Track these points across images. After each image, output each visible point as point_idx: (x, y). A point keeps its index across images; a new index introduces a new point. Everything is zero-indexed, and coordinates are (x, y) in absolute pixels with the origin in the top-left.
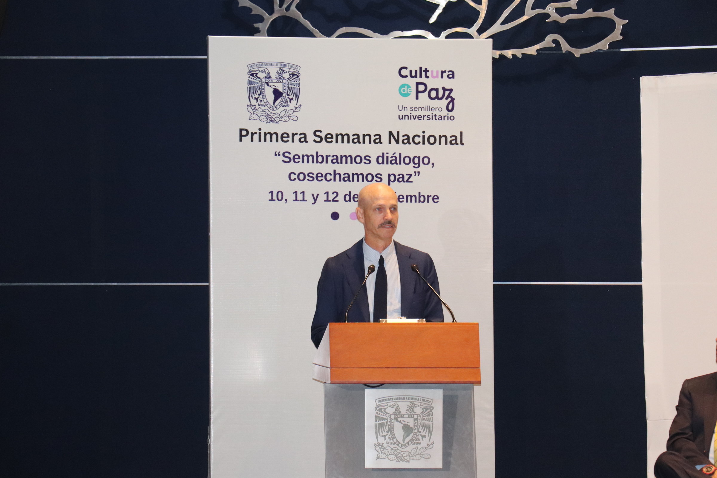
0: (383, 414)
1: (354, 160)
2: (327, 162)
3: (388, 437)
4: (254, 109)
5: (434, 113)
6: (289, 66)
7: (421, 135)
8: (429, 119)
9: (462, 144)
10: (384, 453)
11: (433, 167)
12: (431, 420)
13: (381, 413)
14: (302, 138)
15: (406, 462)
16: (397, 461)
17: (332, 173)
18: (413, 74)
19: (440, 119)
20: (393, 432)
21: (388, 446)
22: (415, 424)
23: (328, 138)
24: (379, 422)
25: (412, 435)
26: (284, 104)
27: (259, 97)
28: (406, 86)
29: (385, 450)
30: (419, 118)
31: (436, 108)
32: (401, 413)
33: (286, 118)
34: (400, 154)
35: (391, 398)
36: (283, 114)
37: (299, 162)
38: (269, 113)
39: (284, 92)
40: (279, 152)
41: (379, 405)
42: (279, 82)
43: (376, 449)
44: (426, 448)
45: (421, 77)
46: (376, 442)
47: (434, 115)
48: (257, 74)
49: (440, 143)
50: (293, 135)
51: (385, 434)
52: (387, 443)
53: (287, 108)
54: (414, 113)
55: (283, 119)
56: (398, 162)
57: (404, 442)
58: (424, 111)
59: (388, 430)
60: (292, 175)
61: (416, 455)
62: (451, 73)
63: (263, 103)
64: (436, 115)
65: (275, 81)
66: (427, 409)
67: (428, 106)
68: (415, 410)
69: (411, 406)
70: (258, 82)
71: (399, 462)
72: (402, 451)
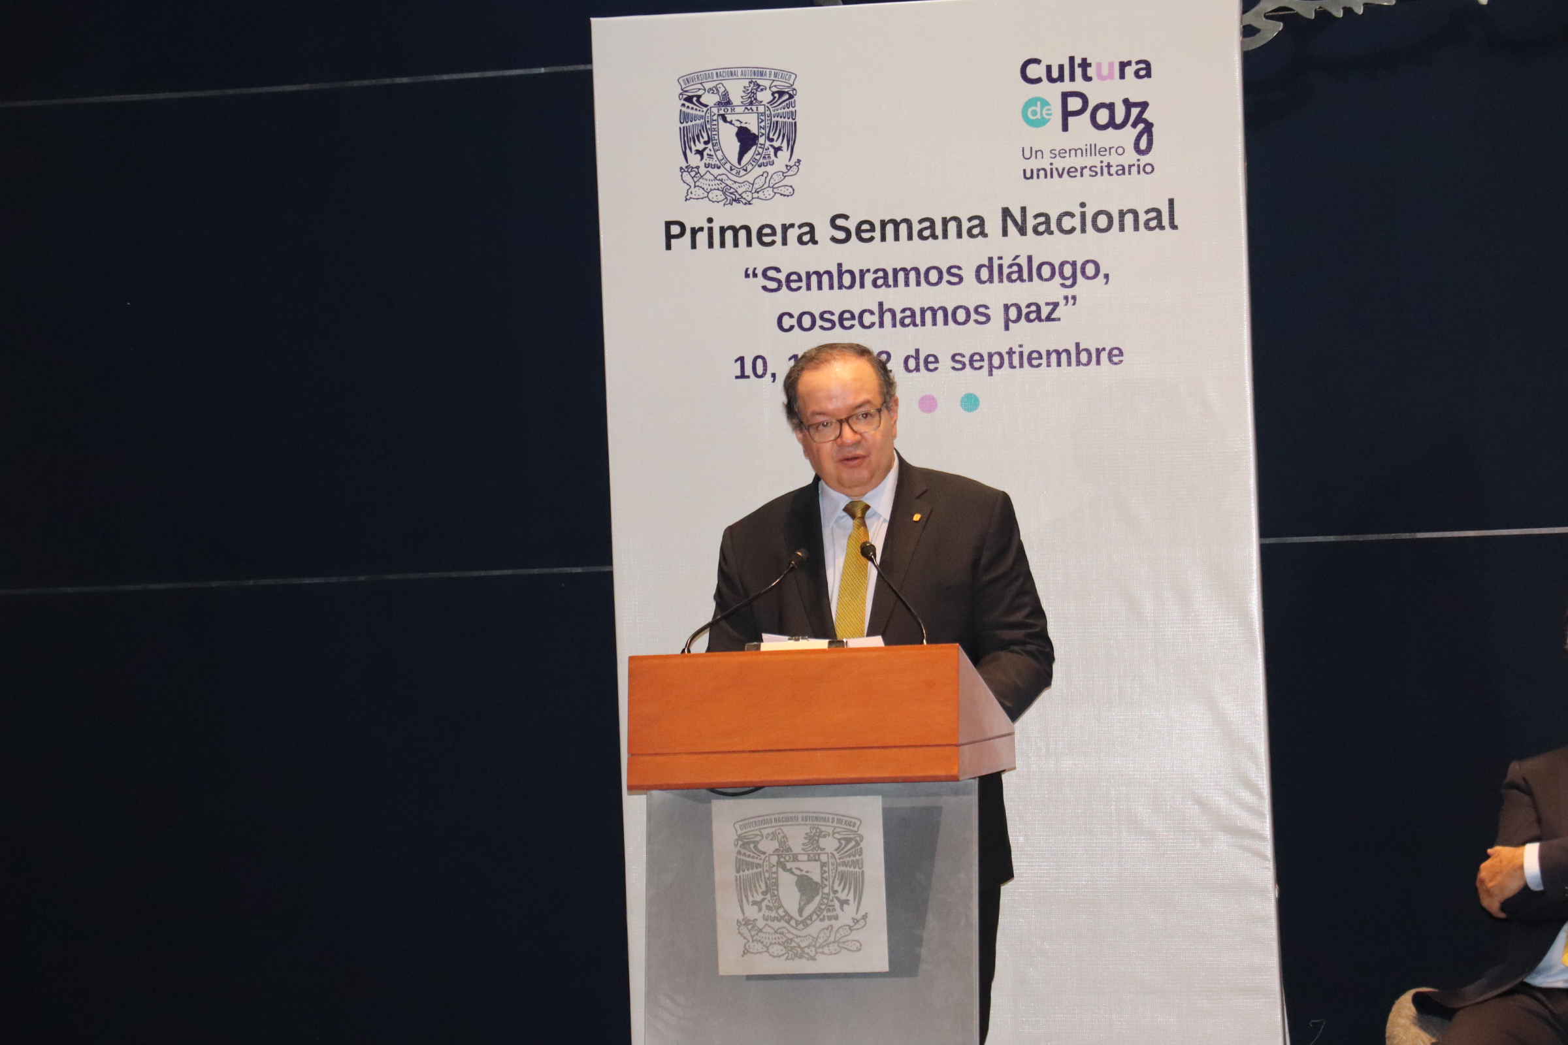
0: (752, 854)
1: (922, 276)
2: (862, 286)
3: (766, 906)
4: (695, 176)
5: (1106, 160)
6: (770, 74)
7: (1077, 211)
8: (1094, 174)
9: (1174, 227)
10: (760, 941)
11: (1107, 283)
12: (859, 864)
13: (748, 853)
14: (805, 233)
15: (808, 959)
16: (787, 959)
17: (876, 310)
18: (1055, 74)
19: (1120, 172)
20: (776, 893)
21: (766, 925)
22: (825, 875)
23: (864, 231)
24: (744, 873)
25: (818, 899)
26: (761, 161)
27: (705, 149)
28: (1039, 103)
29: (760, 934)
30: (1072, 174)
31: (1110, 148)
32: (792, 851)
33: (769, 192)
34: (1030, 259)
35: (768, 817)
36: (759, 182)
37: (799, 288)
38: (729, 182)
39: (760, 134)
40: (755, 269)
41: (742, 834)
42: (750, 111)
43: (742, 932)
44: (850, 927)
45: (1072, 79)
46: (741, 918)
47: (1106, 164)
48: (699, 97)
49: (1122, 229)
50: (785, 228)
51: (758, 898)
52: (765, 918)
53: (769, 169)
54: (1059, 163)
55: (761, 195)
56: (1025, 276)
57: (801, 916)
58: (1082, 156)
59: (764, 888)
60: (786, 318)
61: (830, 943)
62: (1143, 66)
63: (714, 160)
64: (1111, 164)
65: (741, 109)
66: (848, 841)
67: (1091, 145)
68: (823, 842)
69: (812, 834)
70: (703, 114)
71: (793, 960)
72: (798, 937)
